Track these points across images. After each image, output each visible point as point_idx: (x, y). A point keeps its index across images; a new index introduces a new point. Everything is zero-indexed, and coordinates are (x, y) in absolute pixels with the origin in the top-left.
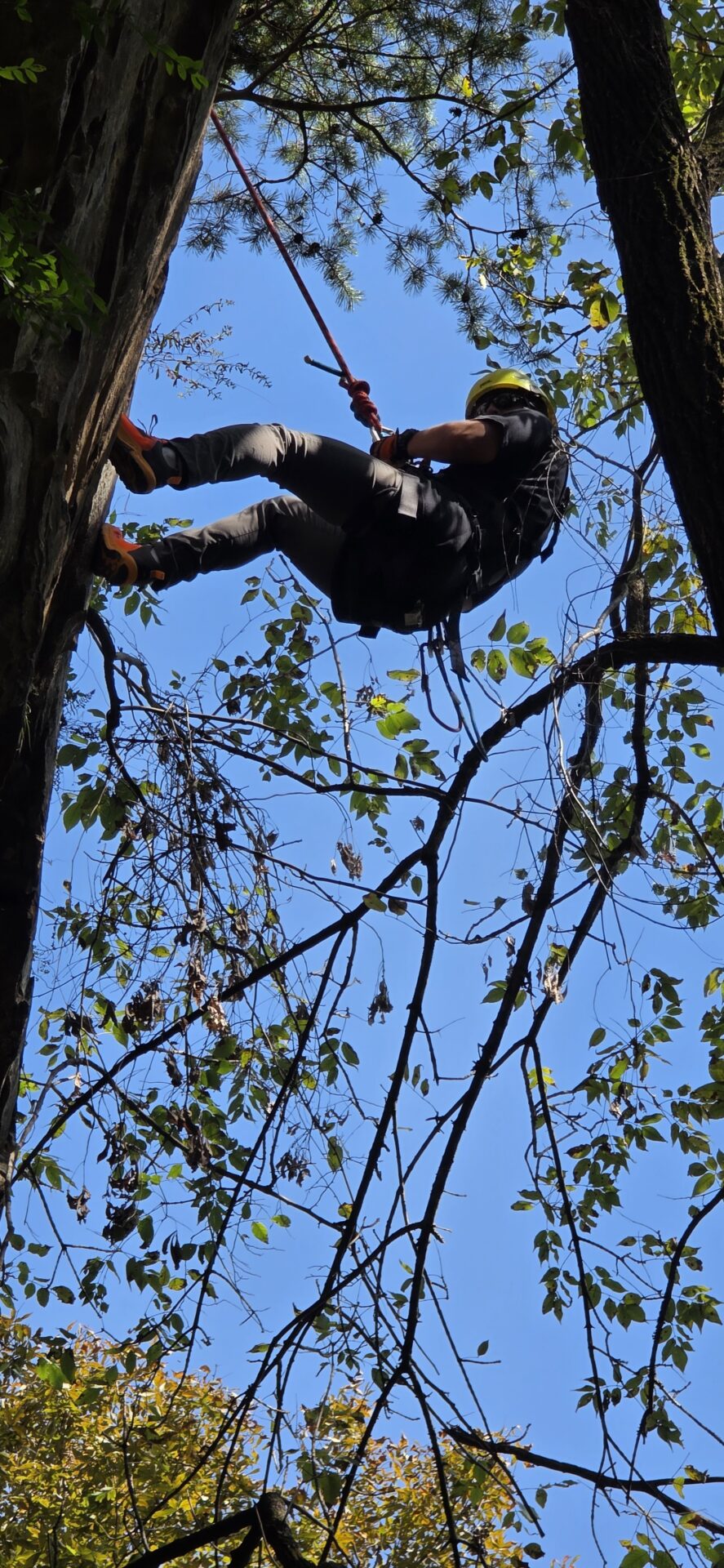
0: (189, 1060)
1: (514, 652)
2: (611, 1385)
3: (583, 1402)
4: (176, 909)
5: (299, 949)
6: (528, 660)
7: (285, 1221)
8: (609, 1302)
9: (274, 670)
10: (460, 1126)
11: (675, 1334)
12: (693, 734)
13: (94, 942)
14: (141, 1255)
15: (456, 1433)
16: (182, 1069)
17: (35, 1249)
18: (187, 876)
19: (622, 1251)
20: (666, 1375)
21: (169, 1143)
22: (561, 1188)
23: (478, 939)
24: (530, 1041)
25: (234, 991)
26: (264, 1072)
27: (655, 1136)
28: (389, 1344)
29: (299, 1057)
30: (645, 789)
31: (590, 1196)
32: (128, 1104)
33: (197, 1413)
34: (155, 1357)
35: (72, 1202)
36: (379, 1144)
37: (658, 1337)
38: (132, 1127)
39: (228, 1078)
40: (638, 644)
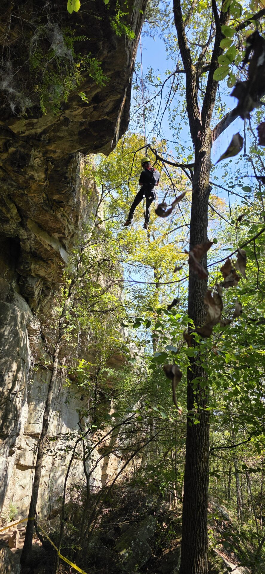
6: (169, 73)
11: (179, 131)
12: (182, 79)
20: (178, 134)
23: (165, 98)
24: (169, 107)
25: (146, 103)
26: (149, 110)
27: (178, 114)
28: (158, 132)
29: (151, 109)
30: (178, 85)
31: (173, 120)
33: (144, 138)
34: (141, 134)
36: (157, 116)
38: (139, 115)
39: (146, 111)
40: (178, 71)
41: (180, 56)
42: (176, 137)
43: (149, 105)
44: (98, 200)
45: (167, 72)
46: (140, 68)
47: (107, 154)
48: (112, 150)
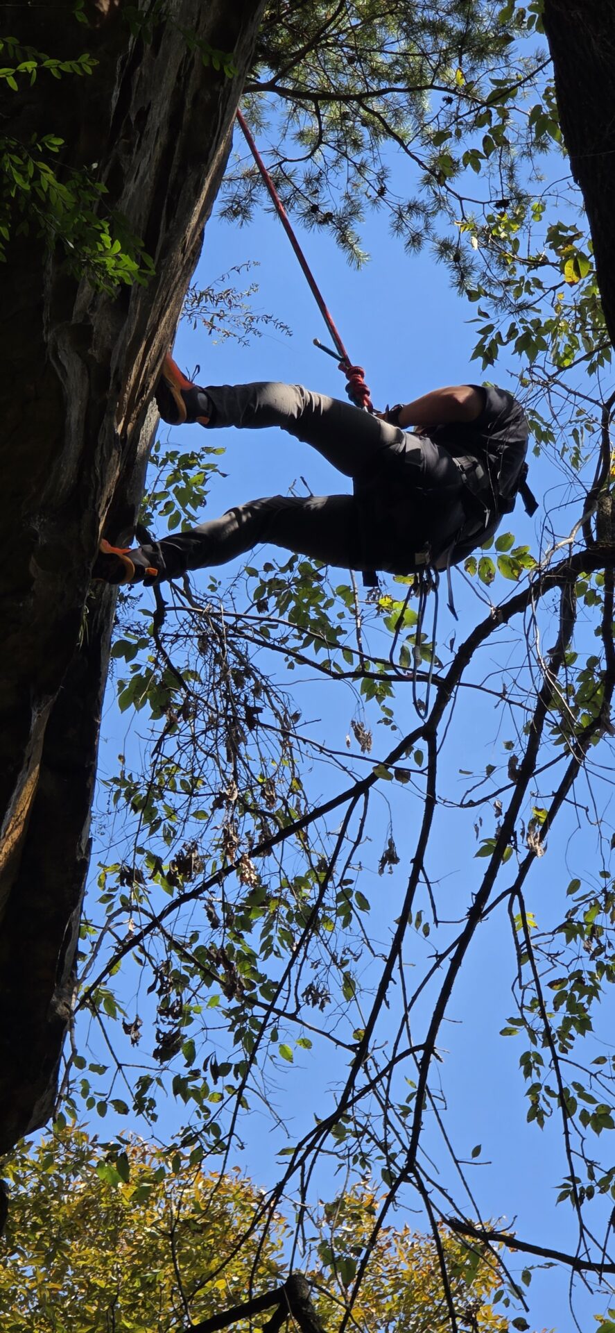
1: (500, 558)
2: (586, 1182)
3: (562, 1197)
4: (212, 777)
6: (513, 565)
7: (307, 1044)
8: (584, 1112)
9: (297, 574)
10: (456, 962)
13: (144, 807)
15: (454, 1224)
16: (220, 914)
17: (94, 1068)
19: (595, 1068)
21: (209, 977)
22: (543, 1015)
23: (471, 804)
24: (515, 890)
26: (290, 916)
28: (396, 1148)
29: (319, 903)
31: (567, 1022)
32: (174, 945)
33: (231, 1207)
34: (197, 1158)
36: (387, 977)
40: (608, 552)
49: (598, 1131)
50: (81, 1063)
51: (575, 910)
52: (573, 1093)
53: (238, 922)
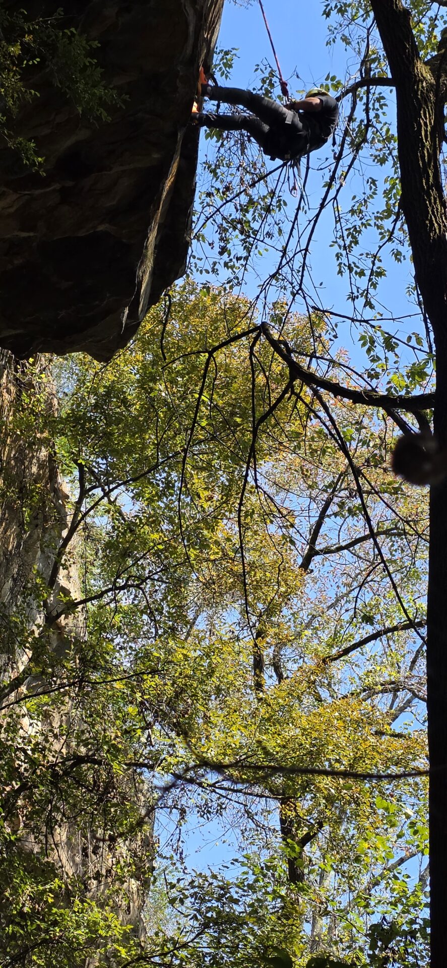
0: (240, 205)
1: (332, 84)
2: (356, 294)
3: (348, 299)
4: (236, 162)
5: (271, 173)
6: (336, 87)
7: (267, 250)
8: (356, 272)
9: (264, 92)
10: (316, 222)
11: (374, 280)
12: (382, 109)
13: (214, 172)
14: (227, 260)
15: (313, 307)
16: (239, 208)
17: (198, 259)
18: (240, 152)
19: (360, 257)
20: (371, 291)
21: (235, 228)
22: (343, 240)
23: (321, 169)
24: (335, 198)
25: (253, 185)
26: (261, 208)
27: (370, 225)
28: (295, 284)
29: (271, 204)
30: (368, 126)
31: (351, 242)
32: (224, 218)
33: (241, 305)
34: (231, 287)
35: (210, 244)
36: (293, 228)
37: (370, 280)
38: (225, 225)
39: (251, 210)
40: (368, 81)
41: (376, 33)
42: (361, 301)
43: (260, 190)
44: (62, 523)
45: (329, 82)
46: (230, 66)
47: (105, 354)
48: (121, 342)
49: (360, 277)
50: (194, 257)
51: (354, 206)
52: (353, 265)
53: (244, 210)
